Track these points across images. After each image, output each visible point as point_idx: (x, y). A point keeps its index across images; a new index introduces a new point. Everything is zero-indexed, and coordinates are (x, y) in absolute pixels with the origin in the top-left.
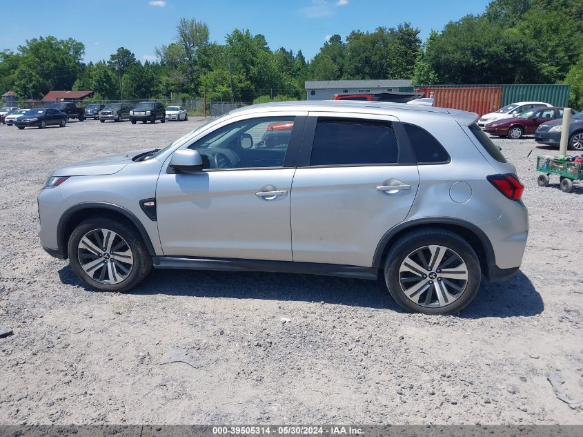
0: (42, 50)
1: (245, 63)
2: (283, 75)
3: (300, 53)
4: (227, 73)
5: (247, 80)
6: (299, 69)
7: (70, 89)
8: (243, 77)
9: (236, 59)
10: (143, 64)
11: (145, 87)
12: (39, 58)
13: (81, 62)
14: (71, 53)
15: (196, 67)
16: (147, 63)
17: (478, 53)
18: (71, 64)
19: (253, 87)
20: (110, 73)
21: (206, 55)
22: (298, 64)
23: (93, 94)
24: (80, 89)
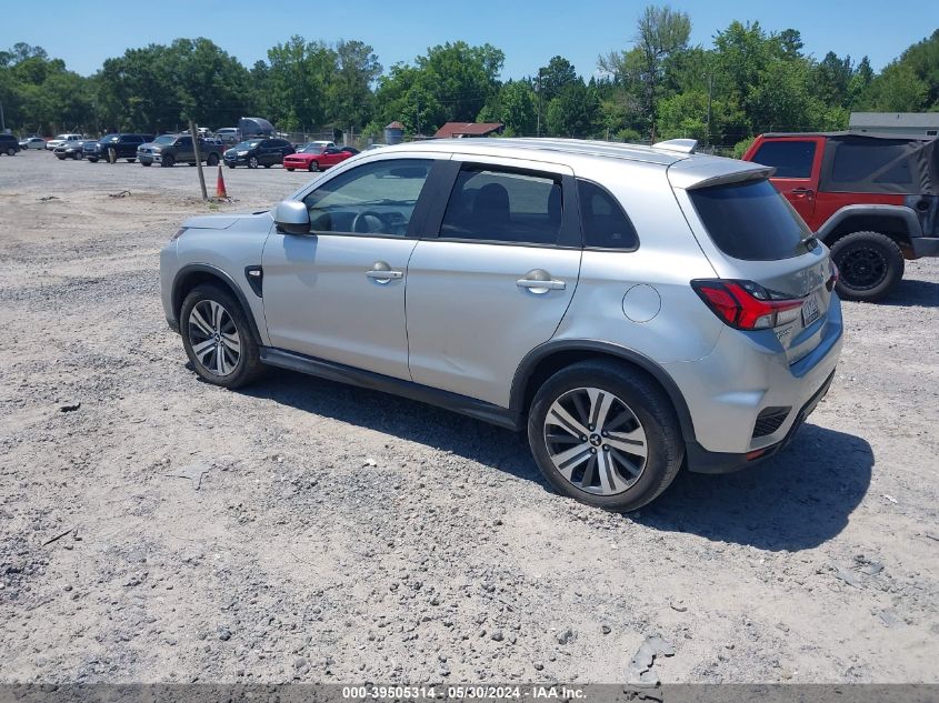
0: (446, 63)
1: (741, 82)
2: (811, 101)
3: (865, 61)
4: (704, 97)
5: (740, 110)
6: (858, 92)
7: (474, 121)
8: (732, 105)
9: (727, 74)
10: (587, 82)
11: (583, 119)
12: (441, 74)
13: (496, 79)
14: (485, 66)
15: (660, 88)
16: (592, 82)
18: (482, 83)
19: (748, 122)
20: (531, 96)
21: (680, 68)
22: (856, 82)
23: (503, 128)
24: (488, 120)
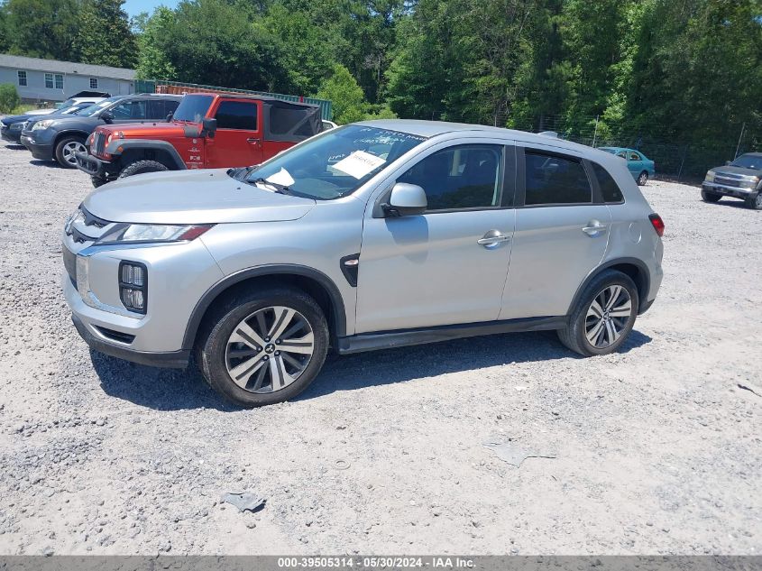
17: (226, 49)
